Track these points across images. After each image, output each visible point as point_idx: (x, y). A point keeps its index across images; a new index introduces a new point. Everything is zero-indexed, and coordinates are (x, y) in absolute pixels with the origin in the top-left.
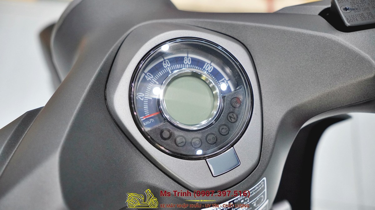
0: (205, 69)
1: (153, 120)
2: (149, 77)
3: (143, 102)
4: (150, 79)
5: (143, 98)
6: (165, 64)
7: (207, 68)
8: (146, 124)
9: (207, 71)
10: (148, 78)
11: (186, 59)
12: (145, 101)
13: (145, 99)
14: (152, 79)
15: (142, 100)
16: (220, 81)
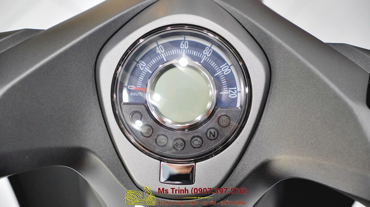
0: (221, 69)
1: (142, 94)
2: (160, 50)
3: (141, 71)
4: (160, 53)
5: (143, 68)
6: (183, 45)
7: (224, 69)
8: (133, 94)
9: (223, 72)
10: (158, 51)
11: (207, 49)
12: (143, 72)
13: (144, 70)
14: (162, 53)
15: (142, 69)
16: (229, 89)
